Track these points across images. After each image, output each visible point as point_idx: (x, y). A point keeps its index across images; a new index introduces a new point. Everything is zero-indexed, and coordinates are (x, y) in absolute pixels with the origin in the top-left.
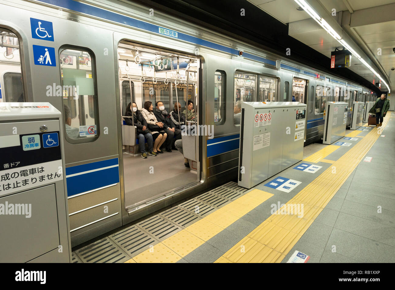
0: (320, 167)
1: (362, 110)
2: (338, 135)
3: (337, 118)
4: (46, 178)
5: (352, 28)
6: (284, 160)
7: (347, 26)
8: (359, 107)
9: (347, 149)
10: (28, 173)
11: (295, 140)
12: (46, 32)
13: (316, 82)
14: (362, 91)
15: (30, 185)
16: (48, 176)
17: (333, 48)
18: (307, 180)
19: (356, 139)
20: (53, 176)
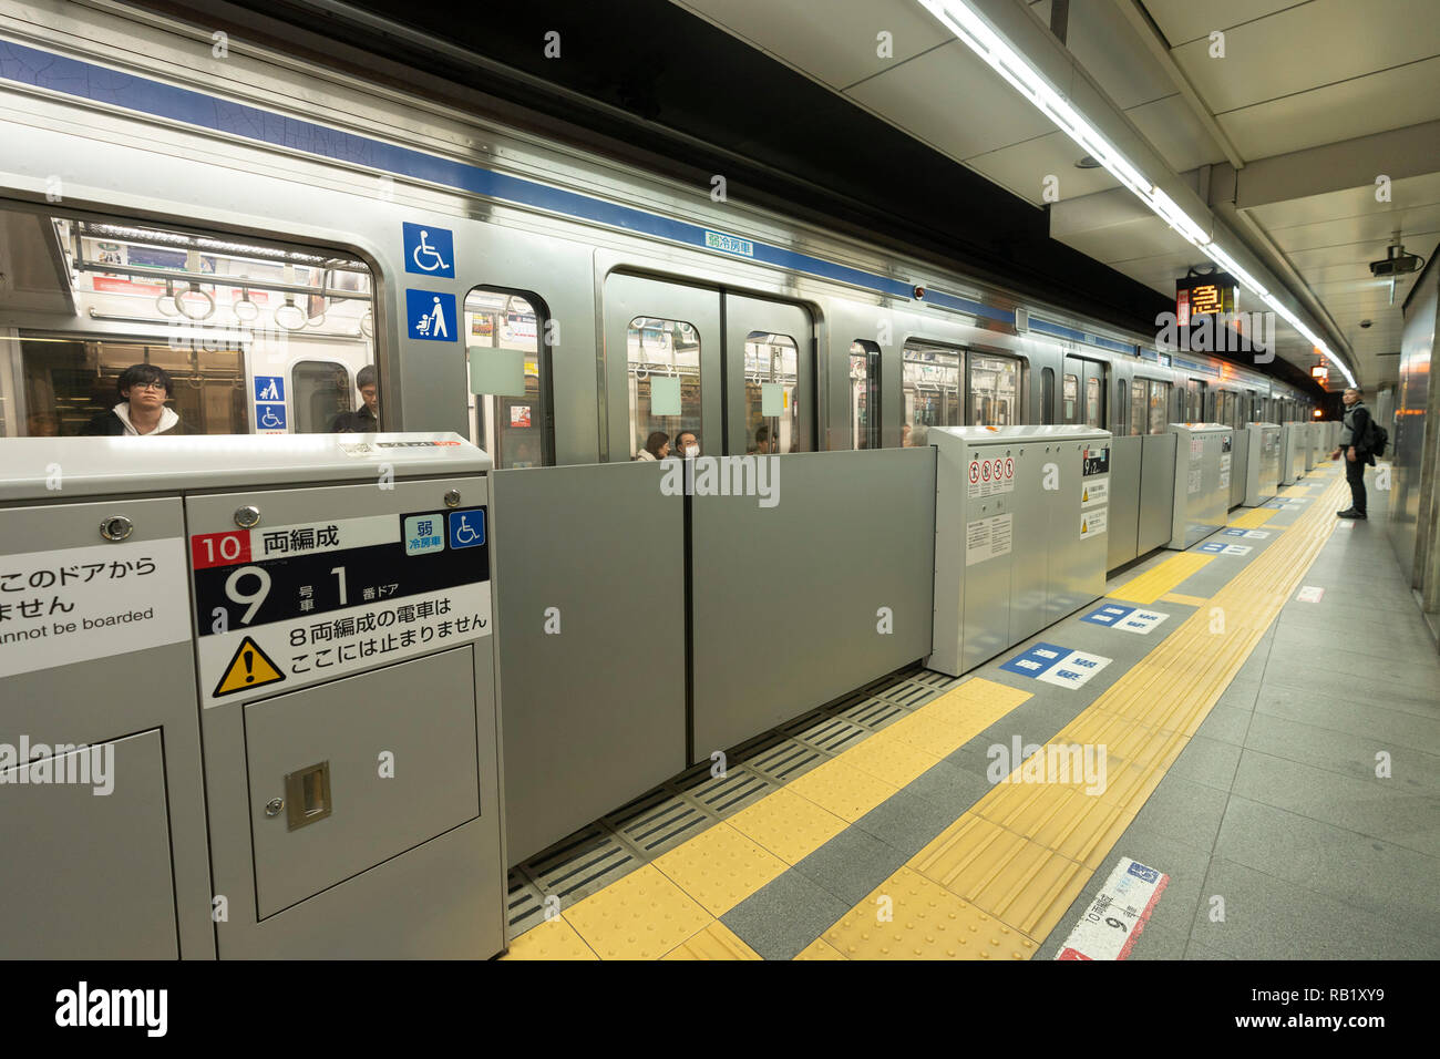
0: (1162, 617)
1: (1273, 448)
2: (1205, 522)
3: (1199, 471)
4: (454, 629)
5: (1241, 212)
6: (1052, 596)
7: (1226, 205)
8: (1264, 439)
9: (1237, 565)
10: (416, 613)
11: (1084, 536)
12: (437, 254)
13: (1131, 369)
14: (1267, 391)
15: (418, 647)
16: (459, 623)
17: (1182, 268)
18: (1128, 653)
19: (1264, 535)
20: (470, 624)
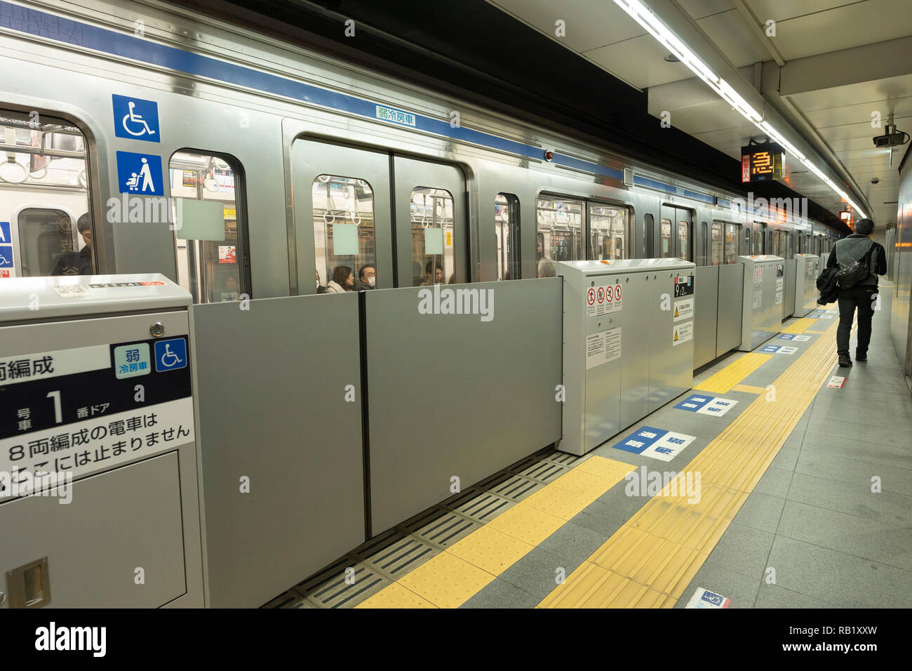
0: (732, 403)
3: (760, 292)
4: (160, 438)
6: (653, 389)
10: (126, 427)
11: (675, 344)
15: (129, 455)
16: (164, 433)
18: (707, 432)
20: (175, 434)
